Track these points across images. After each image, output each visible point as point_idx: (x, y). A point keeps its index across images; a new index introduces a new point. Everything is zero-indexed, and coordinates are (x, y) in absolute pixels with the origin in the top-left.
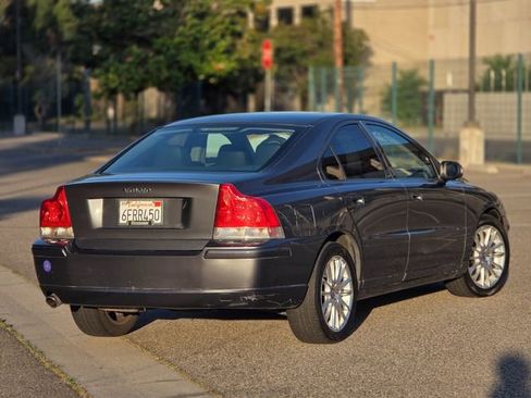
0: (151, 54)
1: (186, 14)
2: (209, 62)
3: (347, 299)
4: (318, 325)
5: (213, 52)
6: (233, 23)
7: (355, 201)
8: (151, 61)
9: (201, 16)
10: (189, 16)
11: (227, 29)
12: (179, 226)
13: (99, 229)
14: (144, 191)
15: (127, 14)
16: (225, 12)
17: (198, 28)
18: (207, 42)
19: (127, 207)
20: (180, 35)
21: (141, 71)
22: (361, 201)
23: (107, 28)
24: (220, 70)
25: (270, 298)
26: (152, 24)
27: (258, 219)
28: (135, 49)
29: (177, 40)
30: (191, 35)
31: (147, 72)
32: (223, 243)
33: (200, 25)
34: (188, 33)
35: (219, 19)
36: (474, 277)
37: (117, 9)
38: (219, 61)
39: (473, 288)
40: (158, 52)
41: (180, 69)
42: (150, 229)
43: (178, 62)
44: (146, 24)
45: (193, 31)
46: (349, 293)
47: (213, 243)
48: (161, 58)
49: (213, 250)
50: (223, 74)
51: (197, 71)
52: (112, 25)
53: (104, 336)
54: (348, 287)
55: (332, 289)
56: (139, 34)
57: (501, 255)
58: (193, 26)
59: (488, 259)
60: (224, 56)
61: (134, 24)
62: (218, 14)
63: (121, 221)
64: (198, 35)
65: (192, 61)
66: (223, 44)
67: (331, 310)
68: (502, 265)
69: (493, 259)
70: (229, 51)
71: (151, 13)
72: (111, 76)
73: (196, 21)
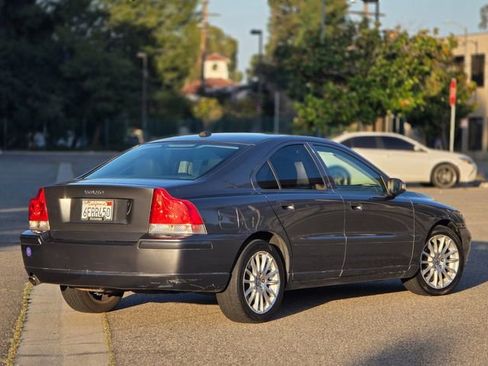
0: (345, 90)
1: (377, 55)
2: (397, 99)
3: (275, 288)
4: (240, 307)
5: (400, 90)
6: (421, 64)
7: (285, 207)
8: (345, 97)
9: (391, 57)
10: (380, 57)
11: (415, 69)
12: (125, 222)
13: (67, 223)
14: (99, 192)
15: (324, 55)
16: (414, 54)
17: (388, 68)
18: (394, 80)
19: (87, 206)
20: (371, 74)
21: (335, 106)
22: (291, 207)
23: (307, 67)
24: (406, 106)
25: (192, 283)
26: (346, 64)
27: (185, 218)
28: (331, 85)
29: (369, 78)
30: (381, 74)
31: (340, 108)
32: (155, 237)
33: (391, 65)
34: (378, 72)
35: (408, 60)
36: (427, 279)
37: (317, 50)
38: (406, 97)
39: (426, 288)
40: (353, 89)
41: (371, 105)
42: (103, 223)
43: (368, 98)
44: (340, 64)
45: (382, 71)
46: (276, 283)
47: (147, 236)
48: (354, 94)
49: (146, 242)
50: (409, 110)
51: (385, 107)
52: (311, 64)
53: (87, 312)
54: (276, 278)
55: (256, 278)
56: (335, 73)
57: (456, 261)
58: (382, 66)
59: (441, 263)
60: (411, 93)
61: (331, 64)
62: (407, 56)
63: (83, 217)
64: (387, 75)
65: (382, 98)
66: (409, 83)
67: (256, 295)
68: (456, 269)
69: (447, 264)
70: (415, 89)
71: (347, 55)
72: (309, 110)
73: (384, 62)
